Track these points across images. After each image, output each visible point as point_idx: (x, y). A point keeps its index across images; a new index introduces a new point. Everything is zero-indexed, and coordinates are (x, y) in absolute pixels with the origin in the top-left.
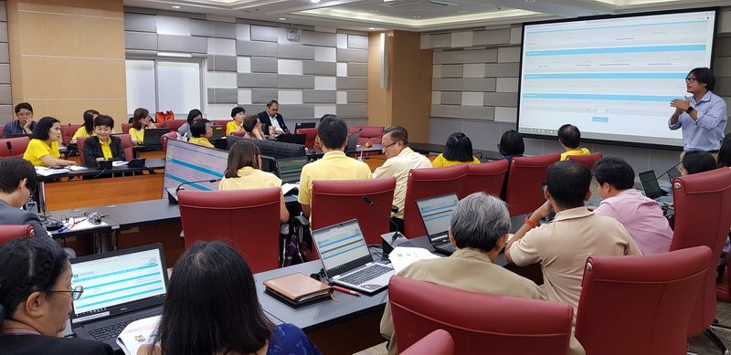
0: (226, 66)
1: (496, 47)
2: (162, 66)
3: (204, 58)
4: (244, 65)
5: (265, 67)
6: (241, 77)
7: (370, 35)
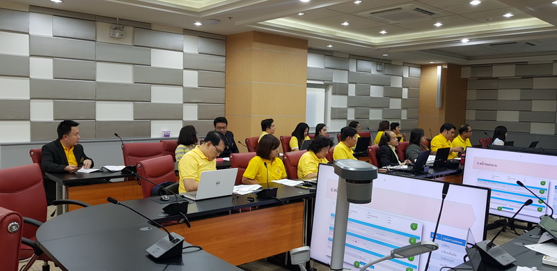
0: (341, 90)
1: (531, 77)
3: (329, 85)
4: (352, 90)
6: (350, 99)
7: (423, 67)
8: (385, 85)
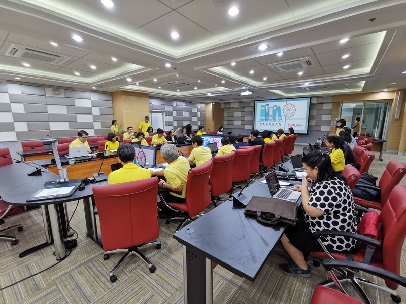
0: (170, 114)
1: (245, 107)
2: (153, 114)
3: (164, 112)
4: (175, 114)
5: (180, 114)
6: (174, 117)
7: (206, 104)
8: (190, 111)
